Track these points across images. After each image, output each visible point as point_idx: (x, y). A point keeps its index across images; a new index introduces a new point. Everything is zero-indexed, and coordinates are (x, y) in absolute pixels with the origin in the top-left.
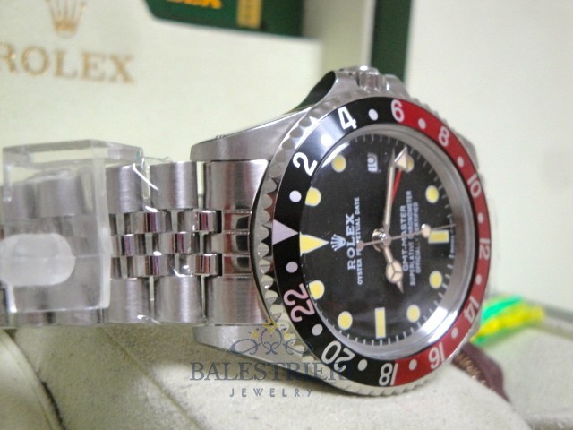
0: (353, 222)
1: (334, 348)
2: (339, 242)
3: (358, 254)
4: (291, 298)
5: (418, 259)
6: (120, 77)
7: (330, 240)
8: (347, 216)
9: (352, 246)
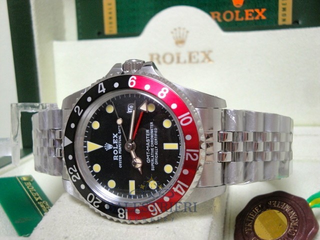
0: (117, 137)
1: (92, 196)
3: (120, 153)
4: (71, 171)
5: (157, 157)
6: (207, 60)
7: (104, 145)
8: (114, 134)
9: (116, 149)
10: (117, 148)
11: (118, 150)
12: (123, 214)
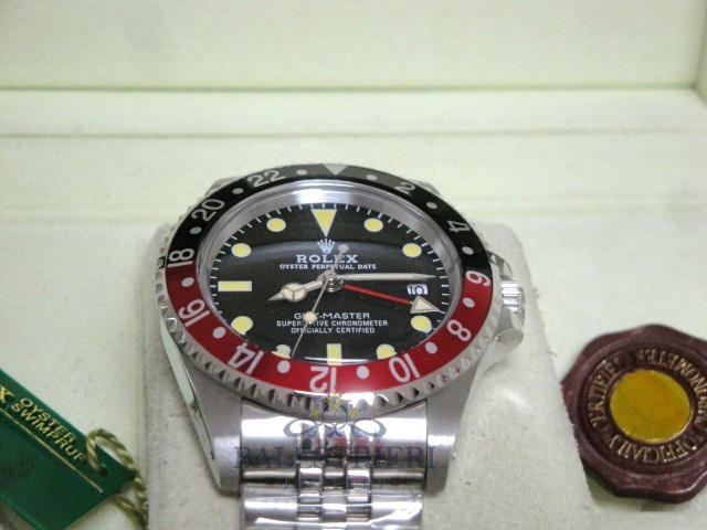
0: (349, 262)
1: (217, 205)
2: (326, 247)
3: (313, 267)
4: (271, 174)
8: (355, 256)
9: (322, 258)
10: (325, 261)
11: (321, 263)
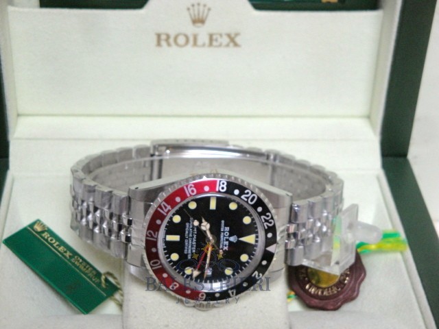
1: (252, 201)
2: (233, 239)
4: (271, 223)
5: (187, 229)
7: (238, 240)
9: (226, 237)
12: (222, 186)
